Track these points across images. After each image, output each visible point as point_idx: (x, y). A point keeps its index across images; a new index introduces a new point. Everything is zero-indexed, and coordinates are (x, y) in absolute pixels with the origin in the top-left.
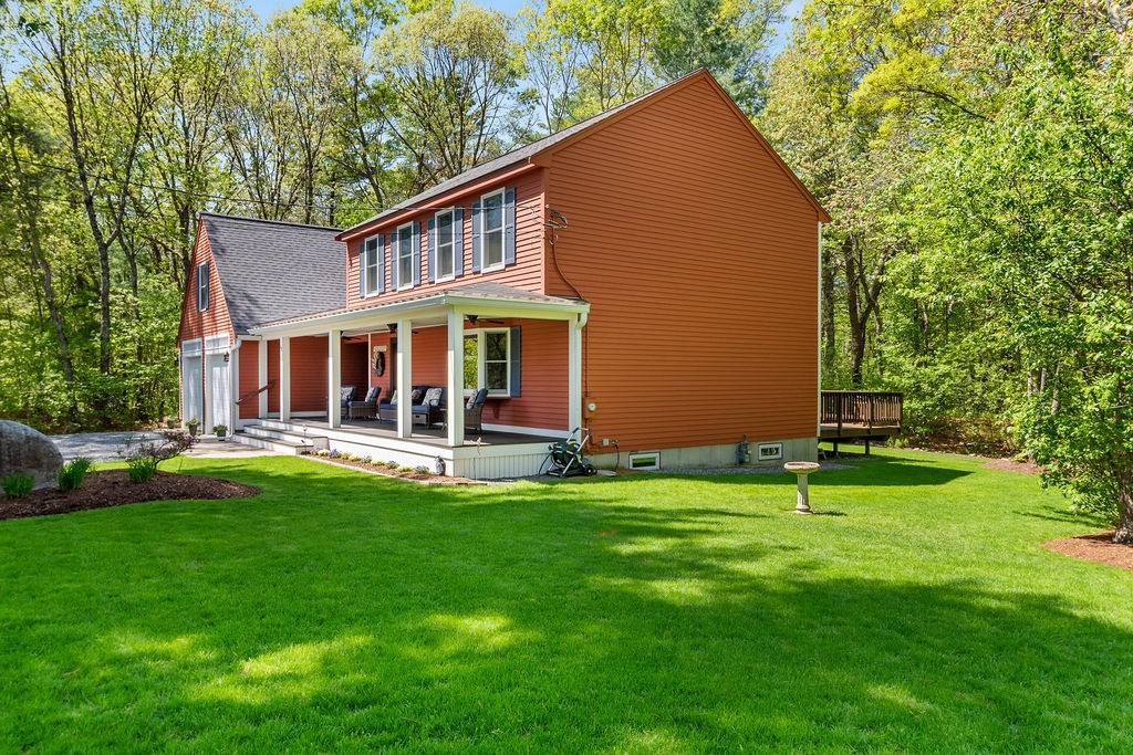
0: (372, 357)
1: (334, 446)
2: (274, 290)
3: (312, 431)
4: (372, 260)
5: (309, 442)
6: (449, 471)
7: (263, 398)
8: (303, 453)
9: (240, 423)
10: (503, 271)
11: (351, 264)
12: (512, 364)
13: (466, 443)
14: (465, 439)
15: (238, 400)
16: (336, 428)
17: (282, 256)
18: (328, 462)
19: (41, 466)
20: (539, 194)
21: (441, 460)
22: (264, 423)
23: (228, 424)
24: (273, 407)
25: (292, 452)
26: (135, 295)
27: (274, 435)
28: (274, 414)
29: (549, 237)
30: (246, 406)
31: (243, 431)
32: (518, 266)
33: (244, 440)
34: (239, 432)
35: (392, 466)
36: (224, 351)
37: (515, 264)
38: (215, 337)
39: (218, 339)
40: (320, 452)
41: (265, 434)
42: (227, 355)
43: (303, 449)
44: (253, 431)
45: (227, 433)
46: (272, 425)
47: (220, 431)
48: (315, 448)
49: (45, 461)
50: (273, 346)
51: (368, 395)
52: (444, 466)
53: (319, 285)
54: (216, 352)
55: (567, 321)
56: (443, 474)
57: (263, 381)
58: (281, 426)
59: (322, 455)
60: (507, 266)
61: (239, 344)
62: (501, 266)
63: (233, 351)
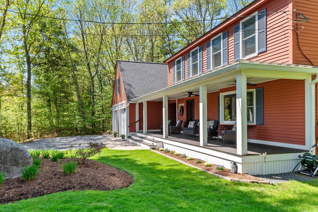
0: (178, 108)
1: (166, 147)
2: (141, 85)
3: (156, 139)
4: (179, 68)
5: (155, 144)
6: (240, 170)
7: (137, 125)
8: (153, 149)
9: (130, 134)
10: (257, 57)
11: (170, 72)
12: (257, 108)
13: (249, 152)
14: (248, 150)
15: (128, 125)
16: (166, 138)
17: (144, 73)
18: (164, 155)
19: (18, 164)
20: (288, 4)
21: (235, 164)
22: (138, 134)
23: (125, 134)
24: (141, 128)
25: (148, 148)
26: (102, 92)
27: (141, 139)
28: (141, 131)
29: (296, 29)
30: (131, 128)
31: (130, 137)
32: (268, 52)
33: (131, 141)
34: (129, 137)
35: (199, 162)
36: (124, 108)
37: (266, 51)
38: (121, 103)
39: (122, 104)
40: (160, 149)
41: (138, 139)
42: (125, 109)
43: (153, 147)
44: (134, 137)
45: (125, 137)
46: (140, 135)
47: (123, 137)
48: (158, 147)
49: (21, 161)
50: (141, 105)
51: (177, 124)
52: (237, 167)
53: (157, 83)
54: (122, 108)
55: (304, 80)
56: (236, 172)
57: (137, 119)
58: (144, 136)
59: (161, 150)
60: (259, 54)
61: (128, 105)
62: (256, 54)
63: (127, 107)
